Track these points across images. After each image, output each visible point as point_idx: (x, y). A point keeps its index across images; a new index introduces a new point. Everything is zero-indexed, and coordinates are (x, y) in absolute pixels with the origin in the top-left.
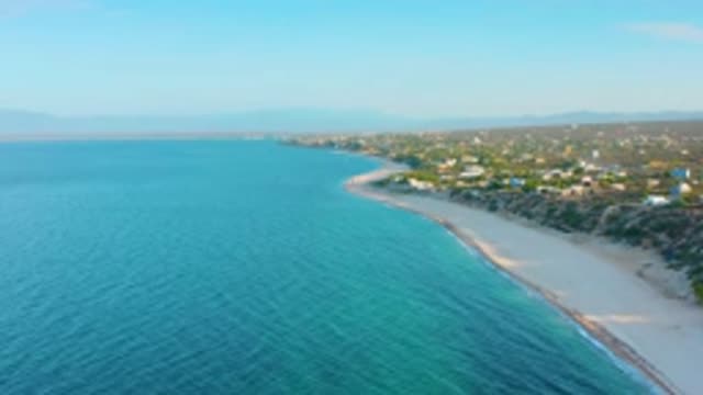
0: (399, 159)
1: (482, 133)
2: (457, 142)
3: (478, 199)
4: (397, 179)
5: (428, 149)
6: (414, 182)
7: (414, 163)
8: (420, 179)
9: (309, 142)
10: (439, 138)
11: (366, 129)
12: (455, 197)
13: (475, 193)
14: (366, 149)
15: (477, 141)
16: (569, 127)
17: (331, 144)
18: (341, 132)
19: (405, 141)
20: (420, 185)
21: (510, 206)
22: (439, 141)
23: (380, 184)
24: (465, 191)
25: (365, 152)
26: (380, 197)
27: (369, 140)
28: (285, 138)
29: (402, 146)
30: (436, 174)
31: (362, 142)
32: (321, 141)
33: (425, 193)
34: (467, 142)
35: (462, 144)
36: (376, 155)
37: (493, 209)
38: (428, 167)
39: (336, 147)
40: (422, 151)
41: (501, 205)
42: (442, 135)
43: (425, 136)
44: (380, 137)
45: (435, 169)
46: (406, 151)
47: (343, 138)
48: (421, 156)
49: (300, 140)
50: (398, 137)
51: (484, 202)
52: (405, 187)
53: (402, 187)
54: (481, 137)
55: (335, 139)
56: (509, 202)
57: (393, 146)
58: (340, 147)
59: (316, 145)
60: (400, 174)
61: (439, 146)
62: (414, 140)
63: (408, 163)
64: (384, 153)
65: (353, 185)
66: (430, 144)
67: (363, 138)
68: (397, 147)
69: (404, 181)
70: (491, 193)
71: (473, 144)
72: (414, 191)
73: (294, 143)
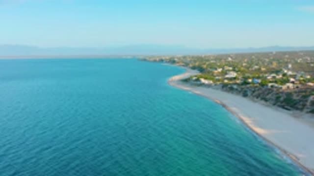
0: (194, 68)
1: (231, 56)
2: (221, 59)
3: (237, 90)
4: (194, 78)
5: (207, 63)
6: (203, 80)
7: (201, 70)
8: (206, 78)
9: (152, 59)
10: (212, 58)
11: (178, 54)
12: (225, 89)
13: (235, 87)
14: (178, 63)
15: (230, 59)
16: (272, 53)
17: (162, 61)
18: (167, 55)
19: (196, 59)
20: (206, 82)
21: (254, 94)
22: (212, 60)
23: (186, 81)
24: (229, 86)
25: (177, 64)
26: (186, 88)
27: (179, 58)
28: (141, 57)
29: (195, 61)
30: (212, 75)
31: (176, 59)
32: (158, 59)
33: (209, 86)
34: (225, 59)
35: (223, 61)
36: (183, 66)
37: (245, 95)
38: (209, 72)
39: (164, 62)
40: (204, 64)
41: (249, 93)
42: (214, 57)
43: (205, 57)
44: (184, 57)
45: (213, 73)
46: (197, 64)
47: (167, 58)
48: (205, 66)
49: (147, 58)
50: (193, 57)
51: (240, 92)
52: (199, 83)
53: (197, 83)
54: (231, 58)
55: (163, 58)
56: (254, 92)
57: (191, 61)
58: (166, 62)
59: (155, 61)
60: (196, 76)
61: (212, 62)
62: (200, 59)
63: (199, 70)
64: (186, 65)
65: (172, 81)
66: (208, 60)
67: (177, 58)
68: (192, 62)
69: (198, 80)
70: (243, 87)
71: (228, 60)
72: (203, 85)
73: (145, 60)
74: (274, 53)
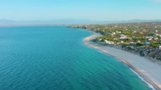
0: (97, 32)
2: (111, 27)
3: (134, 49)
4: (100, 39)
5: (104, 29)
7: (102, 33)
9: (73, 27)
11: (87, 24)
12: (124, 48)
13: (132, 47)
15: (116, 26)
17: (78, 27)
18: (81, 24)
19: (97, 27)
20: (109, 42)
22: (106, 27)
23: (95, 41)
25: (87, 29)
27: (88, 26)
28: (67, 26)
29: (97, 28)
30: (111, 37)
31: (86, 27)
36: (91, 30)
38: (108, 35)
39: (80, 28)
40: (103, 29)
42: (107, 25)
44: (91, 25)
45: (111, 35)
46: (98, 29)
47: (81, 26)
49: (71, 26)
50: (95, 25)
51: (137, 51)
54: (117, 25)
55: (79, 26)
57: (94, 28)
58: (81, 28)
59: (75, 27)
62: (99, 26)
64: (92, 30)
65: (86, 41)
66: (104, 27)
67: (87, 26)
68: (96, 28)
73: (69, 27)
74: (139, 23)
